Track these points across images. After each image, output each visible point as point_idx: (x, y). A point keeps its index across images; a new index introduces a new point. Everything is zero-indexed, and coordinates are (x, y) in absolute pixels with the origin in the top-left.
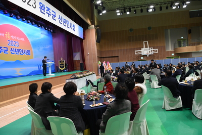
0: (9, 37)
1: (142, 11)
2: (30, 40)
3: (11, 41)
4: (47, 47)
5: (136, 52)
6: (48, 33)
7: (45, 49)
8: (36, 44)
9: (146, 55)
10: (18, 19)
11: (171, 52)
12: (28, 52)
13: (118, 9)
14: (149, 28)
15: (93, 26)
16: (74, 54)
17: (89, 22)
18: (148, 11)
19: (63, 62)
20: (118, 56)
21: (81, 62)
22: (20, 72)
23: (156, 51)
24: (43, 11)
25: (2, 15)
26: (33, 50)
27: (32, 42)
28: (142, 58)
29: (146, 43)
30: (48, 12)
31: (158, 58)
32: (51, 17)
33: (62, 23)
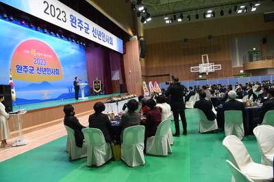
0: (35, 54)
1: (197, 17)
2: (59, 56)
3: (37, 59)
4: (79, 65)
5: (193, 69)
6: (80, 47)
7: (76, 67)
8: (66, 62)
9: (205, 73)
10: (45, 33)
11: (240, 69)
12: (57, 72)
13: (166, 15)
14: (209, 37)
15: (136, 37)
16: (112, 72)
17: (130, 32)
18: (205, 17)
19: (99, 82)
20: (169, 75)
21: (121, 82)
22: (48, 95)
23: (219, 67)
24: (74, 24)
25: (27, 29)
26: (63, 69)
27: (61, 59)
28: (200, 76)
29: (205, 57)
30: (80, 25)
31: (221, 76)
32: (83, 30)
33: (97, 36)
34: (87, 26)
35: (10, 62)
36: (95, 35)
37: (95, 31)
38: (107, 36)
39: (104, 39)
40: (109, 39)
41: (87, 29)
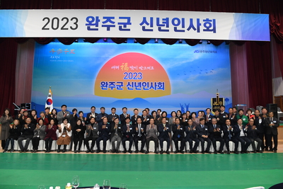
0: (126, 69)
3: (128, 74)
12: (161, 86)
26: (172, 82)
30: (109, 23)
33: (155, 27)
34: (126, 21)
35: (95, 80)
36: (148, 27)
37: (149, 21)
38: (191, 20)
39: (179, 28)
40: (199, 25)
41: (125, 25)
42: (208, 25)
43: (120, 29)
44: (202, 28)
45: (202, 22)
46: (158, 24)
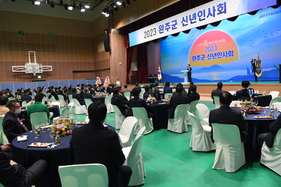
0: (206, 44)
2: (234, 37)
12: (231, 53)
19: (260, 63)
22: (217, 77)
34: (174, 23)
35: (189, 56)
36: (185, 23)
37: (185, 19)
38: (209, 9)
39: (202, 18)
40: (214, 10)
41: (174, 25)
42: (220, 9)
43: (173, 29)
44: (217, 12)
45: (216, 8)
46: (190, 20)
